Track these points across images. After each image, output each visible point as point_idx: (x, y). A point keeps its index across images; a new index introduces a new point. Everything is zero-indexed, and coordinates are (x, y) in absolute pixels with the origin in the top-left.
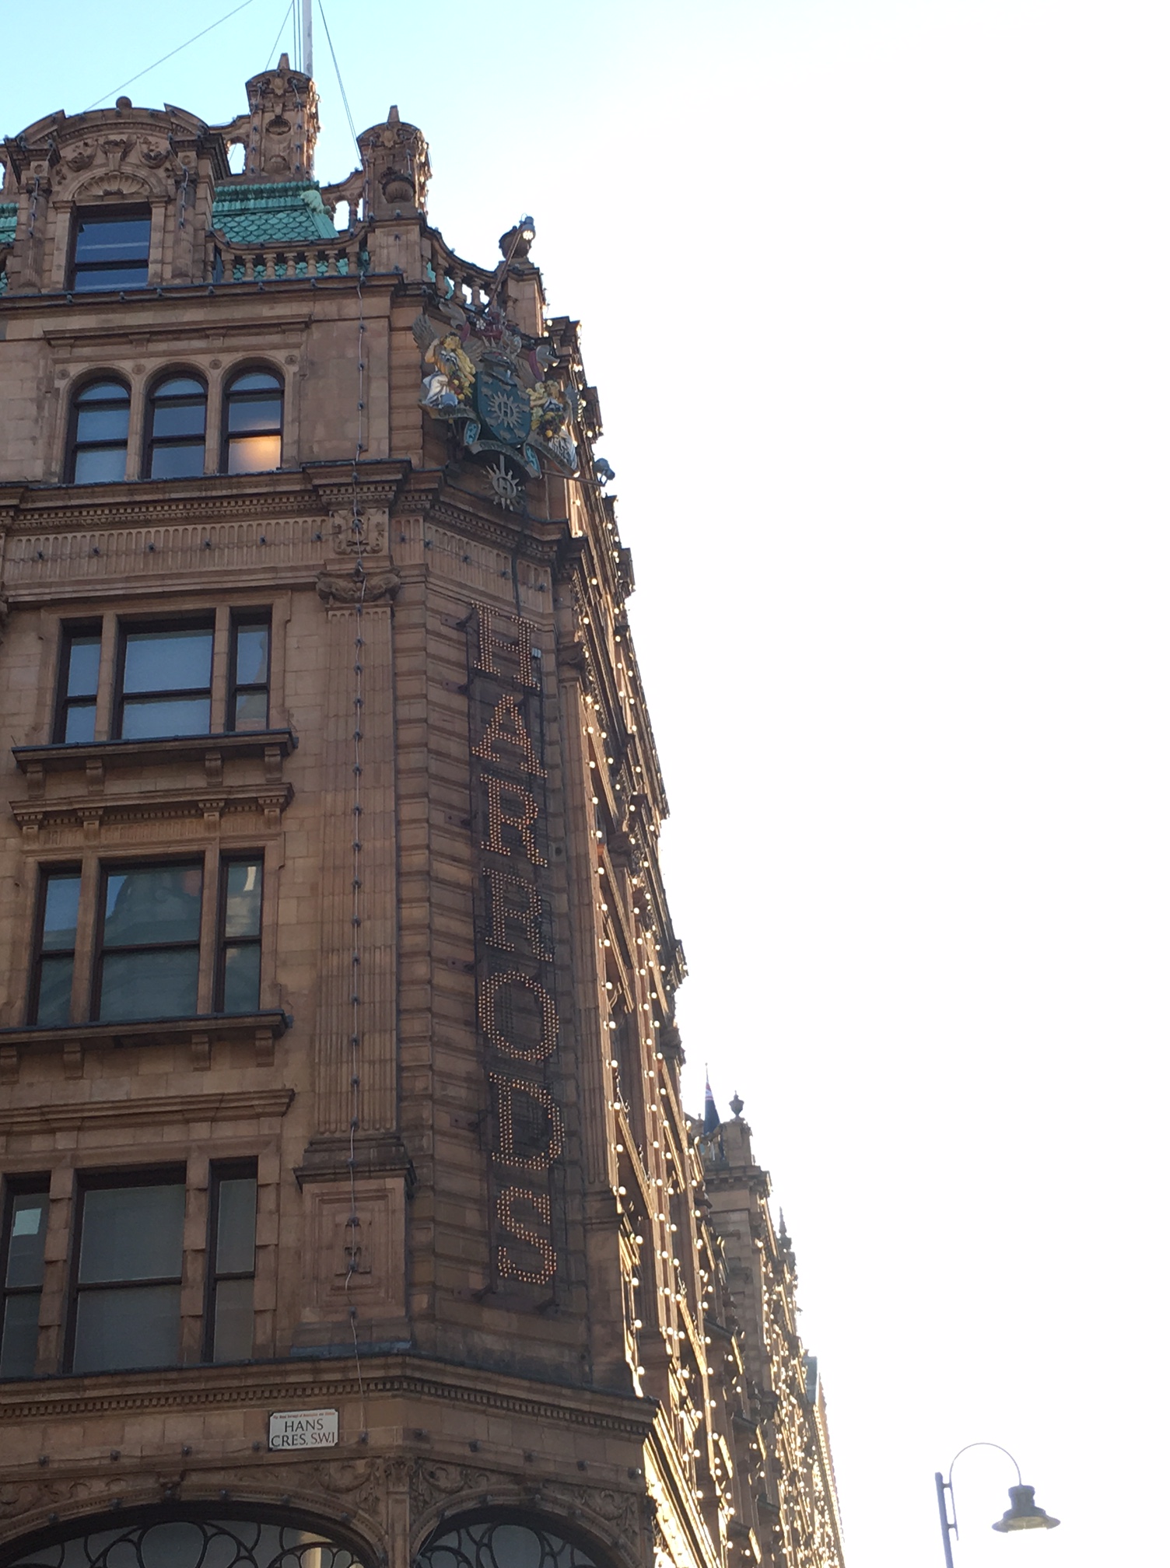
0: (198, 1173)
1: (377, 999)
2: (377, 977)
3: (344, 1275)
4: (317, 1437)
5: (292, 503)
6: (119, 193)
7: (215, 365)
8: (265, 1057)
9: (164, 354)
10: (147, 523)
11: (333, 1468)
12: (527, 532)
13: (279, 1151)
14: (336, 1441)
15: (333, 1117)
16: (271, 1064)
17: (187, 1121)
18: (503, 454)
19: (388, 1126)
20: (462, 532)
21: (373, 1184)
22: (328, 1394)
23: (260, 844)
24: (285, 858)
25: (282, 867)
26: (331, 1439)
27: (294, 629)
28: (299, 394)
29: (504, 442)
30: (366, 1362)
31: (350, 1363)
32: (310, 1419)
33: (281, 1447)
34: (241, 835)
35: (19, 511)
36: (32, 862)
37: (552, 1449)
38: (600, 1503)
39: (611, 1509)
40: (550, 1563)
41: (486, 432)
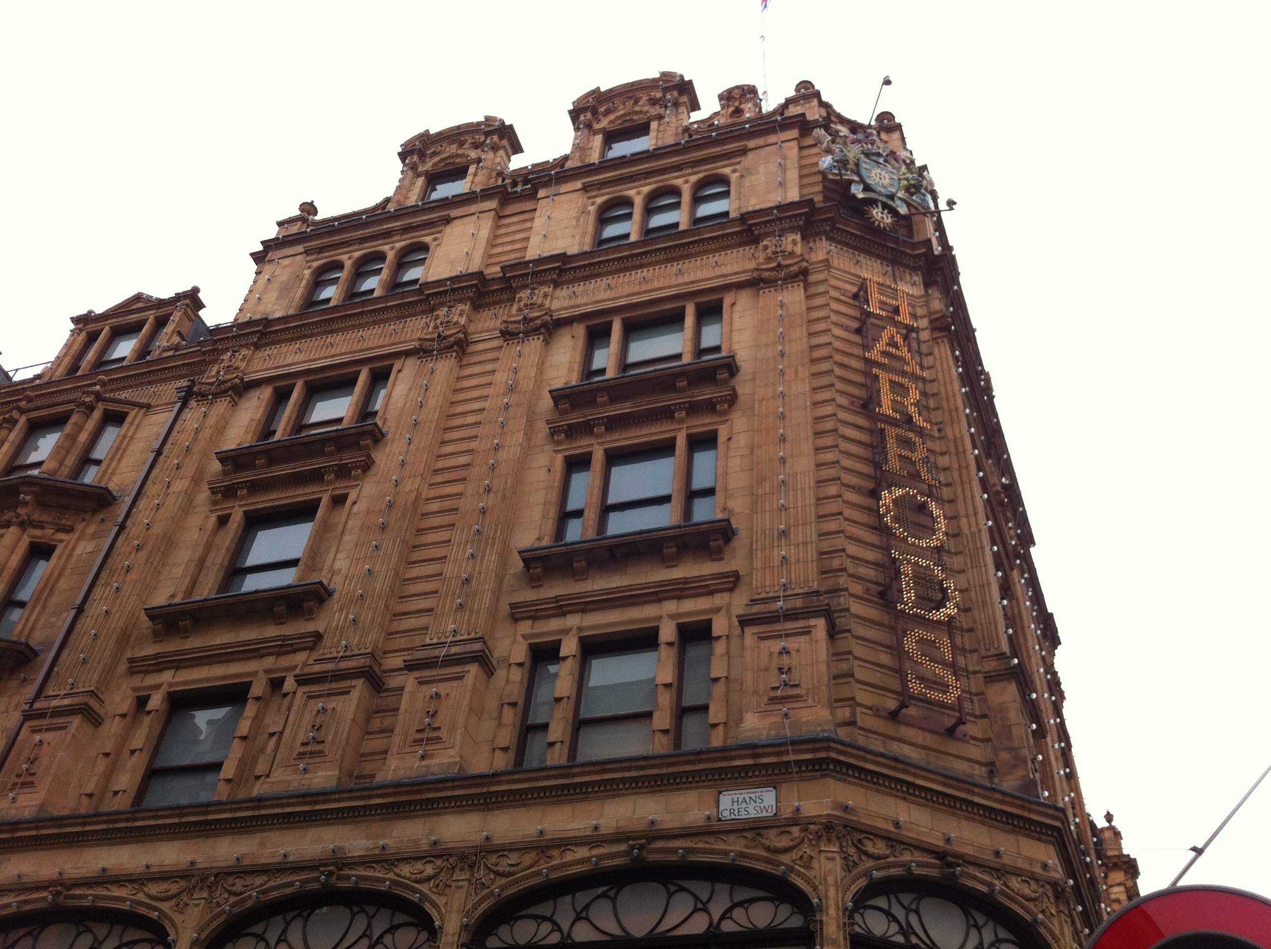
0: (668, 633)
1: (800, 504)
2: (799, 492)
3: (777, 688)
4: (758, 809)
5: (735, 240)
6: (632, 120)
7: (686, 182)
8: (716, 555)
9: (655, 182)
10: (641, 266)
11: (772, 834)
12: (901, 249)
13: (728, 612)
14: (774, 812)
15: (767, 583)
16: (722, 559)
17: (660, 601)
18: (881, 201)
19: (811, 584)
20: (855, 248)
21: (799, 624)
22: (767, 775)
23: (715, 427)
24: (731, 432)
25: (729, 439)
26: (770, 810)
27: (737, 308)
28: (740, 186)
30: (796, 747)
31: (783, 749)
32: (753, 796)
33: (728, 818)
34: (701, 424)
35: (561, 271)
36: (560, 457)
37: (970, 837)
38: (1017, 886)
39: (1028, 892)
40: (975, 933)
41: (868, 188)
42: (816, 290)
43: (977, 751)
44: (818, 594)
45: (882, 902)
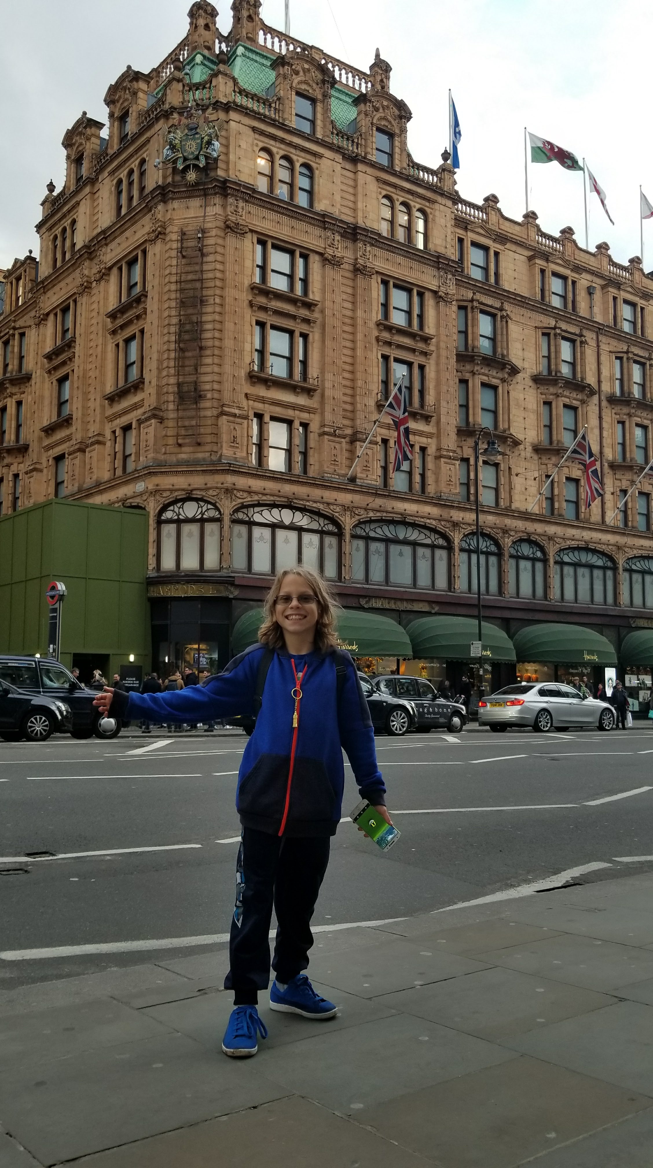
0: (134, 424)
3: (145, 447)
4: (142, 488)
5: (146, 210)
6: (125, 107)
8: (142, 390)
9: (128, 167)
11: (144, 496)
12: (206, 187)
15: (147, 405)
20: (186, 198)
21: (150, 422)
22: (141, 478)
23: (144, 326)
24: (148, 328)
25: (147, 331)
28: (149, 168)
29: (191, 160)
30: (144, 470)
32: (141, 484)
33: (137, 492)
34: (140, 324)
36: (114, 345)
37: (197, 481)
38: (211, 492)
39: (215, 493)
40: (200, 510)
41: (185, 159)
42: (168, 239)
43: (208, 448)
44: (155, 409)
45: (171, 508)
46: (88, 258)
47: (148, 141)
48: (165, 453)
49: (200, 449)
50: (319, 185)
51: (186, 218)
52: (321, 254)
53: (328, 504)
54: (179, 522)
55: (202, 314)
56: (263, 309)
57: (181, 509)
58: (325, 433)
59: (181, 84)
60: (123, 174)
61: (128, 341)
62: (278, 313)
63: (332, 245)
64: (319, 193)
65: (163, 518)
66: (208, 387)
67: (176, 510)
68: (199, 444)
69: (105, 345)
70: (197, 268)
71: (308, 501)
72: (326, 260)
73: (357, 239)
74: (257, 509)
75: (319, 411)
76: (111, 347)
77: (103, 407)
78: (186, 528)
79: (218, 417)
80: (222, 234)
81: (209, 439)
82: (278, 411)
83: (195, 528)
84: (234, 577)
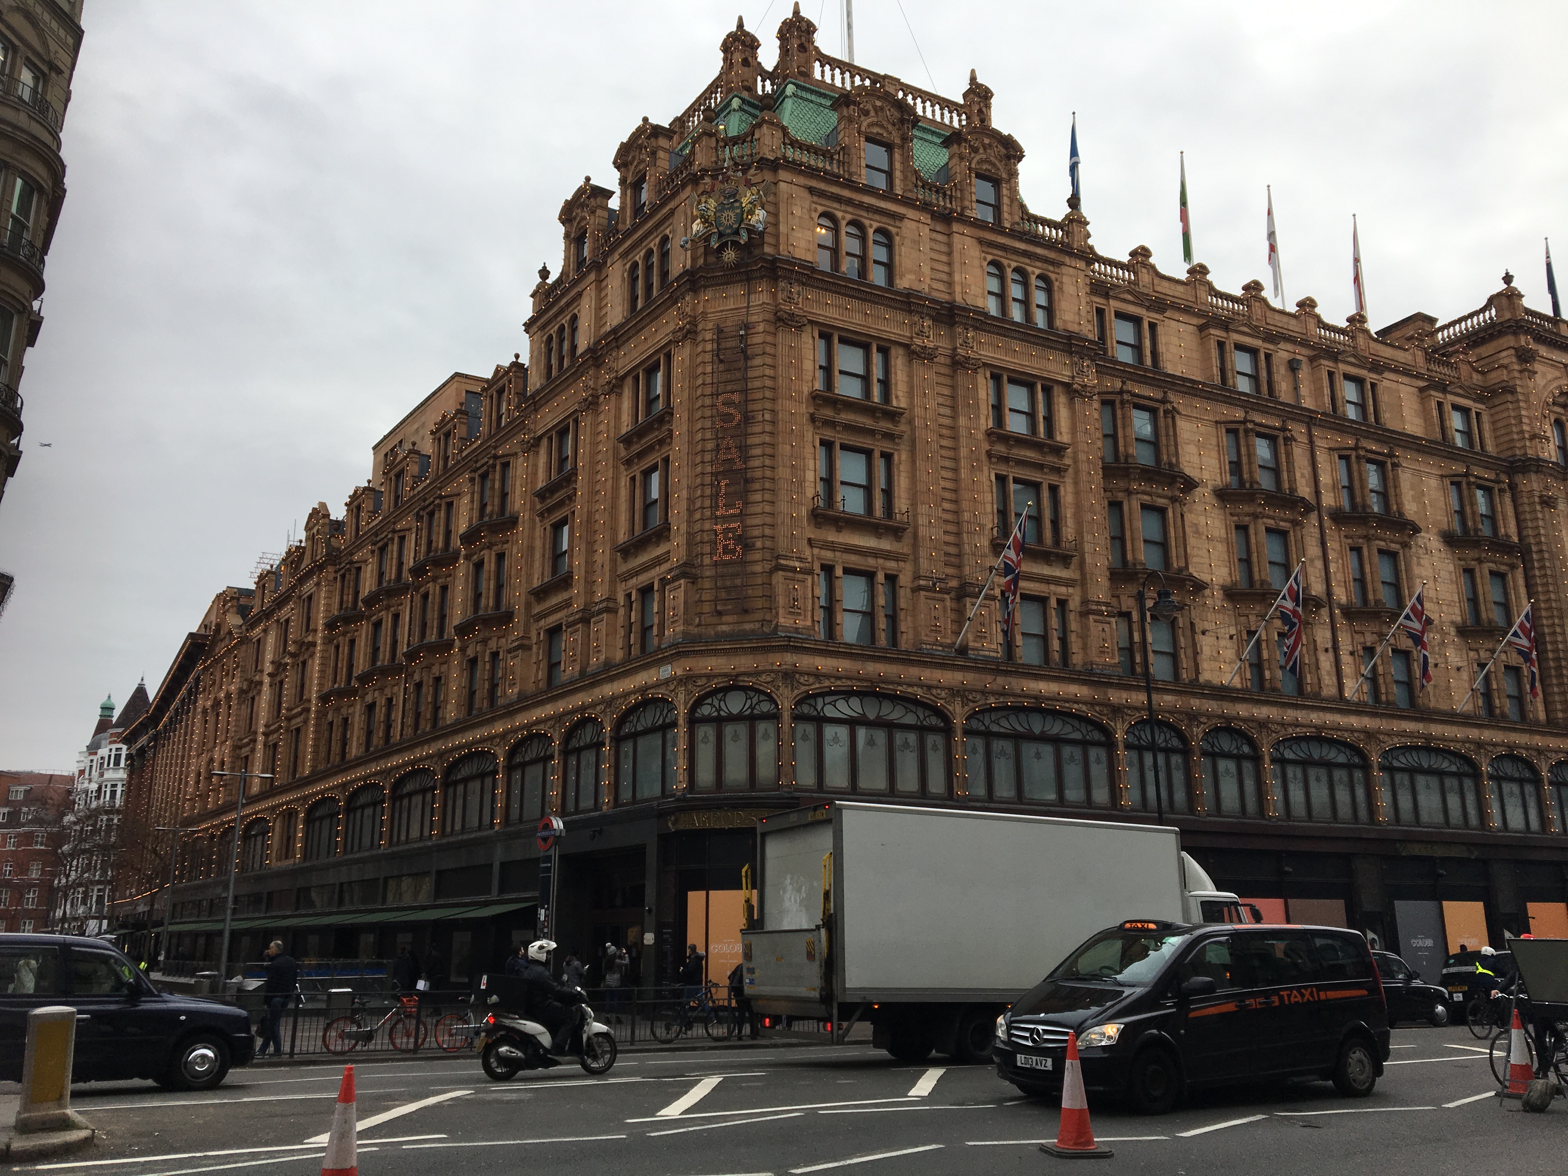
0: (656, 586)
1: (683, 509)
4: (667, 674)
5: (669, 303)
6: (640, 170)
8: (668, 539)
9: (645, 246)
11: (670, 684)
12: (749, 269)
14: (670, 675)
19: (684, 559)
20: (723, 284)
21: (678, 583)
22: (667, 660)
23: (668, 453)
28: (672, 248)
29: (729, 235)
30: (670, 648)
32: (666, 669)
34: (664, 451)
35: (616, 339)
36: (628, 478)
37: (744, 663)
38: (764, 678)
39: (769, 679)
40: (749, 702)
41: (721, 235)
42: (700, 338)
43: (758, 616)
44: (685, 564)
45: (709, 701)
46: (593, 365)
47: (672, 212)
48: (699, 625)
49: (747, 618)
50: (900, 255)
51: (722, 311)
52: (906, 346)
53: (930, 687)
54: (719, 721)
55: (746, 435)
56: (830, 424)
57: (722, 703)
58: (920, 588)
59: (714, 139)
60: (639, 257)
61: (647, 474)
62: (849, 428)
63: (920, 333)
64: (900, 265)
65: (697, 715)
66: (756, 532)
67: (716, 703)
68: (746, 611)
69: (616, 479)
70: (738, 375)
71: (900, 684)
72: (914, 354)
73: (956, 323)
74: (828, 699)
75: (911, 557)
76: (624, 481)
77: (613, 561)
78: (729, 730)
79: (771, 572)
80: (772, 329)
81: (759, 603)
82: (854, 560)
83: (742, 729)
84: (798, 798)
